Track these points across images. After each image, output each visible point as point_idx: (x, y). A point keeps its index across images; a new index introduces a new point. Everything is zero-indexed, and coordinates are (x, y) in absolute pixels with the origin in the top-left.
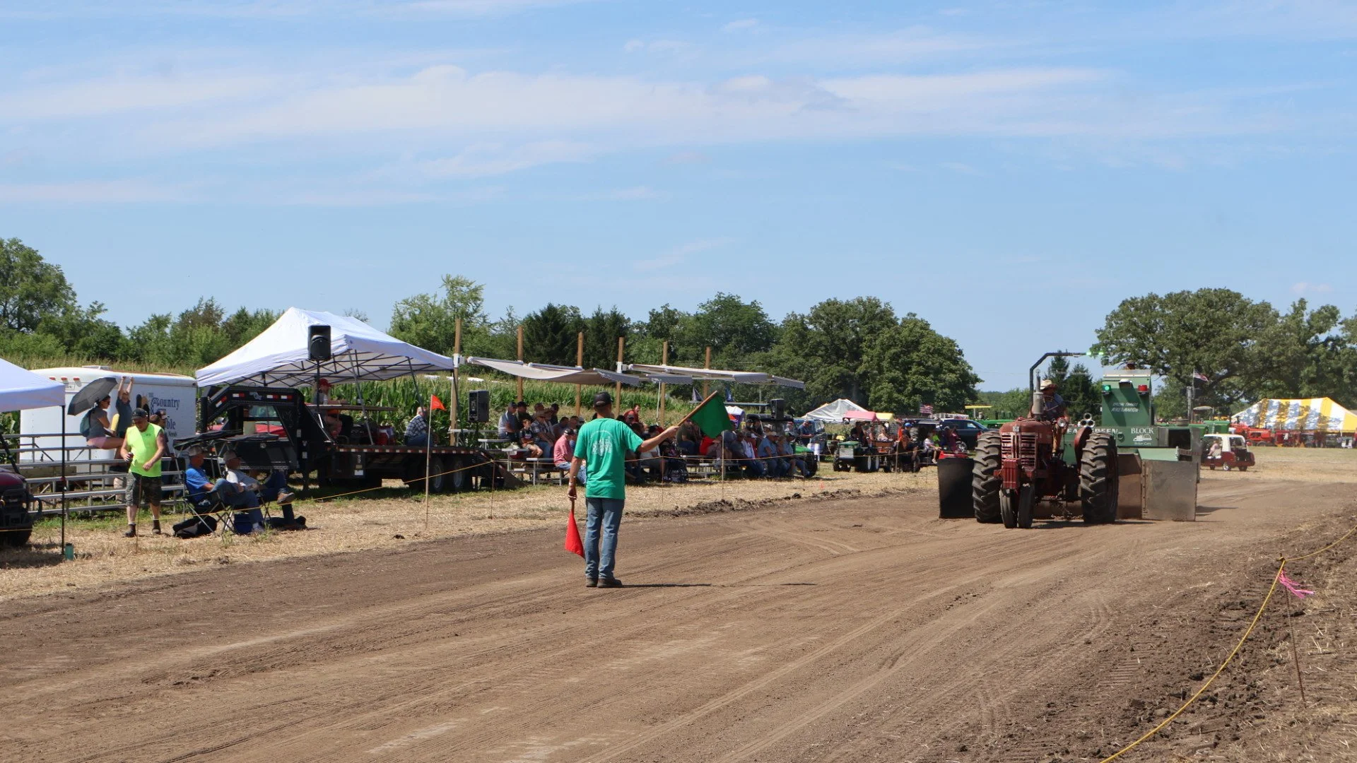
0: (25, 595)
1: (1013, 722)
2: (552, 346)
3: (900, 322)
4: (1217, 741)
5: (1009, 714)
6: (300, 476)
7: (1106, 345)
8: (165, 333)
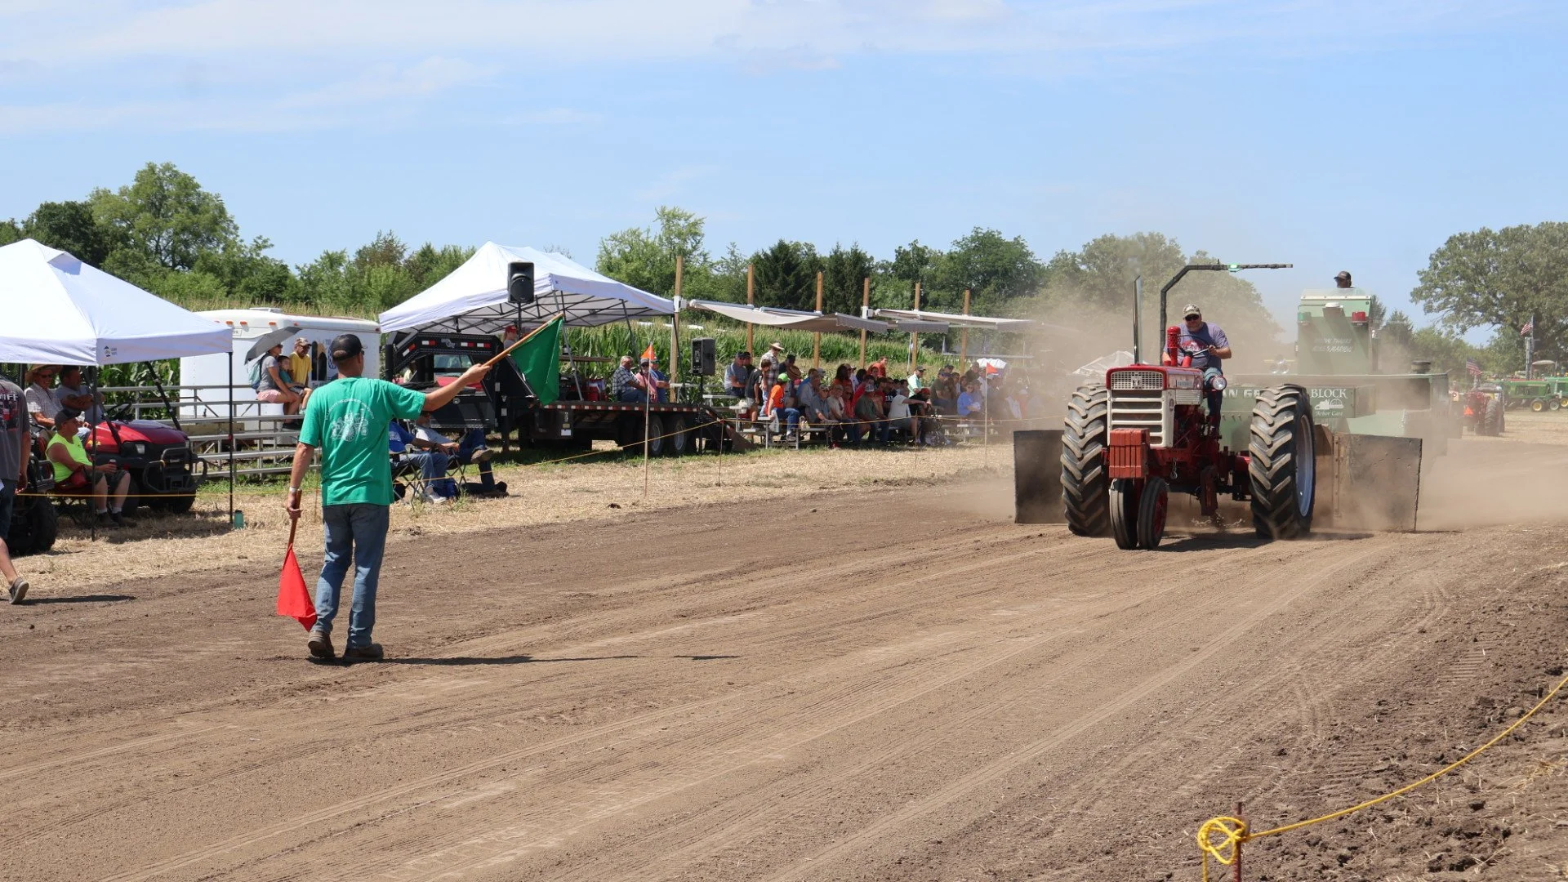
0: (192, 568)
1: (1339, 722)
2: (784, 289)
3: (1187, 261)
5: (1333, 712)
6: (499, 436)
7: (1429, 289)
8: (339, 272)
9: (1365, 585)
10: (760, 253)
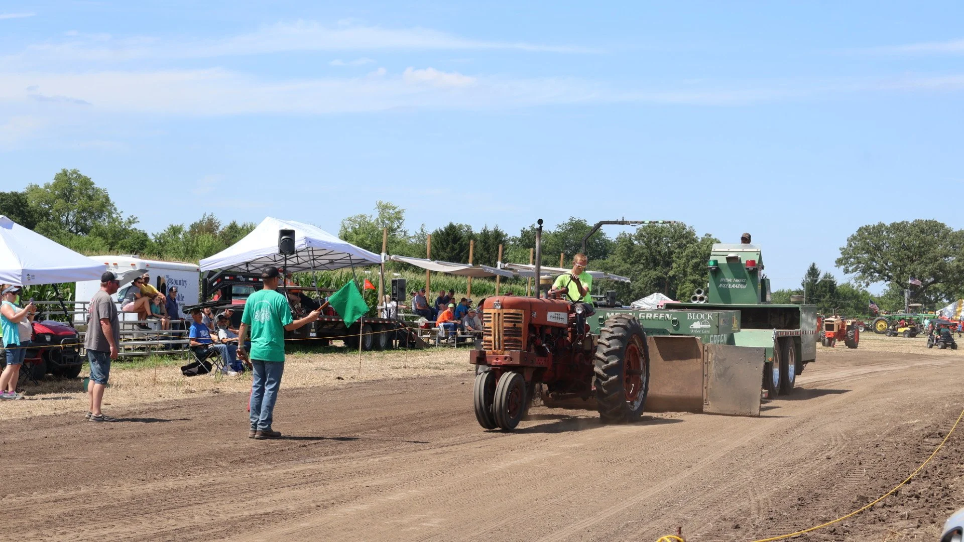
1: (774, 510)
2: (452, 252)
3: (699, 240)
4: (919, 524)
5: (770, 504)
7: (847, 259)
8: (179, 238)
9: (796, 431)
10: (438, 230)
